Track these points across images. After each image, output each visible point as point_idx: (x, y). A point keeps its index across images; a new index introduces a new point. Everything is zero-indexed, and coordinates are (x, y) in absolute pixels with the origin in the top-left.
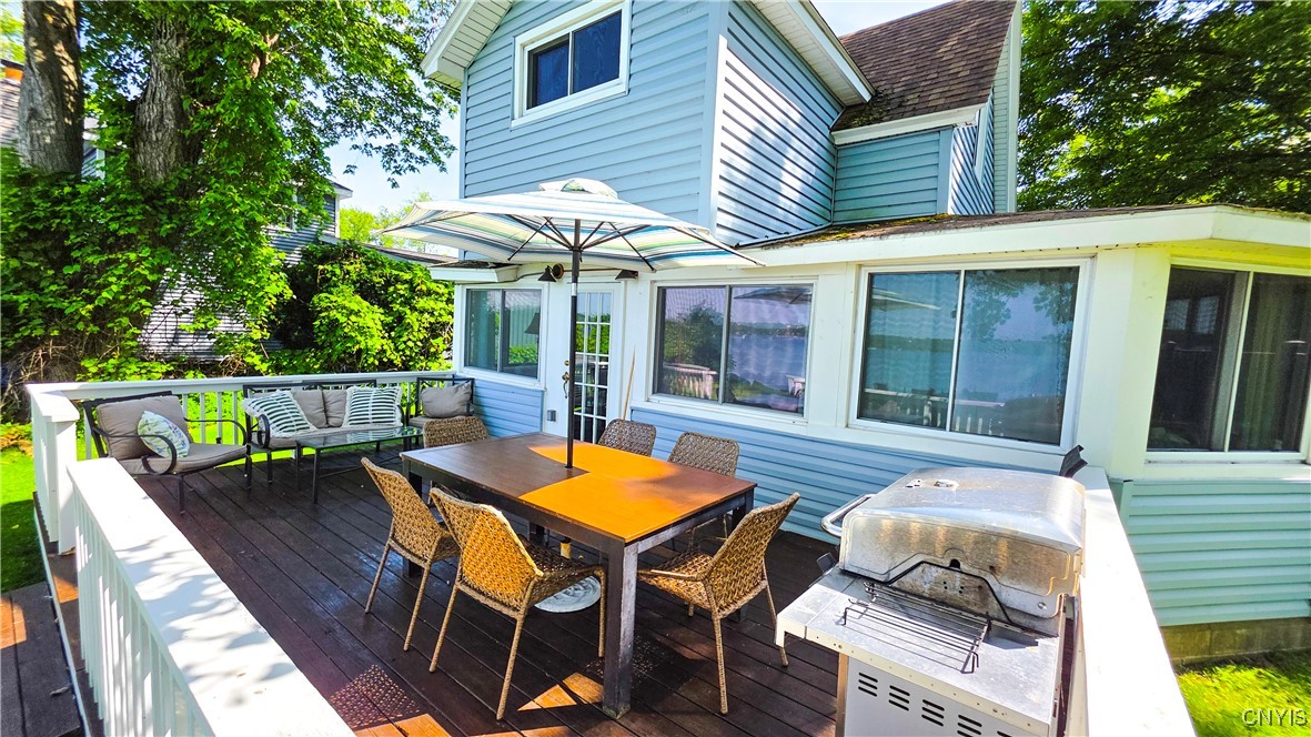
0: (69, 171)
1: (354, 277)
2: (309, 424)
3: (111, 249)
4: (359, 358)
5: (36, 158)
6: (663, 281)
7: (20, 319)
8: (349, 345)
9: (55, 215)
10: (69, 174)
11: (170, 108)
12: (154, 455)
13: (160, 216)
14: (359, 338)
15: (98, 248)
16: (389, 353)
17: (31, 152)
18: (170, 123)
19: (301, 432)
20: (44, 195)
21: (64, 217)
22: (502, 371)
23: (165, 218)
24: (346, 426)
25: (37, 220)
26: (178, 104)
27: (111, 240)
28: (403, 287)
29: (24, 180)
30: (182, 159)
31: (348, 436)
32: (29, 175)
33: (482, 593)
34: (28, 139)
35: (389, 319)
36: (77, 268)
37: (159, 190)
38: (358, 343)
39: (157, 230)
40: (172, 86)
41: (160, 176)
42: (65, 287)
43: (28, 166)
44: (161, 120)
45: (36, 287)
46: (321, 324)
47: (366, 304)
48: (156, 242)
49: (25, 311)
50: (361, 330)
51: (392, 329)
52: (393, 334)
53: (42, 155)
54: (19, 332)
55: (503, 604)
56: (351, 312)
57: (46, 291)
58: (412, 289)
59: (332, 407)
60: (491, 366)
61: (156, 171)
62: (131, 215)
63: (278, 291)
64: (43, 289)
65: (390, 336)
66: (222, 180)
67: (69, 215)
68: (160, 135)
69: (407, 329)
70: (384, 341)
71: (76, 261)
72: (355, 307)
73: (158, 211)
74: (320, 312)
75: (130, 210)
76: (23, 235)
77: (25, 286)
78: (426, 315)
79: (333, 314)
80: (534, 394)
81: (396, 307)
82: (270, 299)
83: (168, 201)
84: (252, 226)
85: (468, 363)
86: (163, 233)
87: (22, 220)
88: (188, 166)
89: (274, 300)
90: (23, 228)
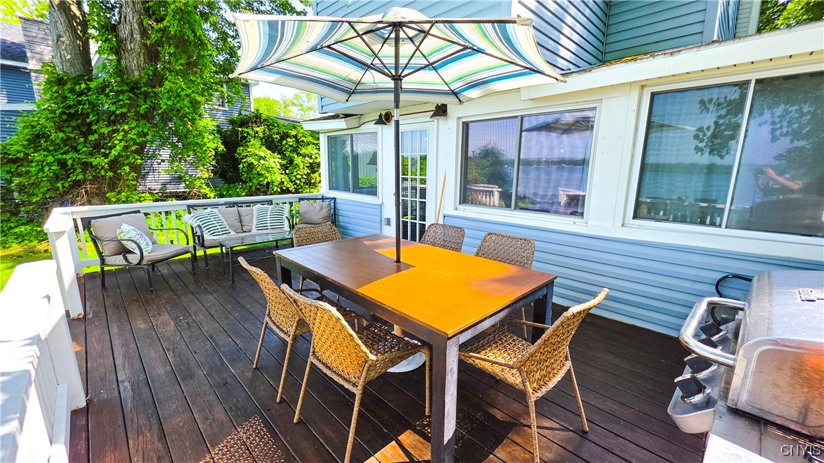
0: (84, 74)
1: (261, 135)
2: (230, 230)
3: (114, 123)
4: (268, 188)
5: (65, 67)
6: (466, 117)
7: (70, 169)
8: (261, 179)
9: (80, 103)
10: (84, 76)
11: (136, 26)
12: (131, 252)
13: (139, 100)
14: (267, 175)
15: (106, 123)
16: (286, 183)
17: (62, 63)
18: (137, 37)
19: (225, 235)
20: (72, 91)
21: (85, 104)
22: (354, 192)
23: (141, 101)
24: (254, 231)
25: (70, 107)
26: (141, 24)
27: (112, 118)
28: (291, 140)
29: (60, 82)
30: (147, 61)
31: (257, 237)
32: (62, 78)
33: (329, 368)
34: (59, 55)
35: (284, 162)
36: (96, 136)
37: (136, 83)
38: (267, 178)
39: (138, 109)
40: (136, 11)
41: (136, 73)
42: (91, 149)
43: (61, 73)
44: (132, 35)
45: (76, 150)
46: (243, 167)
47: (269, 152)
48: (140, 117)
49: (72, 165)
50: (268, 169)
51: (287, 168)
52: (287, 171)
53: (68, 65)
54: (69, 177)
55: (345, 379)
56: (261, 158)
57: (81, 151)
58: (297, 141)
59: (245, 219)
60: (346, 189)
61: (133, 71)
62: (122, 101)
63: (214, 146)
64: (79, 150)
65: (285, 172)
66: (173, 73)
67: (87, 103)
68: (132, 45)
69: (295, 168)
70: (282, 176)
71: (95, 131)
72: (263, 154)
73: (138, 97)
74: (242, 159)
75: (121, 97)
76: (65, 117)
77: (70, 149)
78: (307, 158)
79: (250, 160)
80: (375, 207)
81: (288, 154)
82: (211, 151)
83: (142, 90)
84: (195, 104)
85: (331, 188)
86: (142, 112)
87: (63, 108)
88: (152, 66)
89: (213, 153)
90: (63, 113)
